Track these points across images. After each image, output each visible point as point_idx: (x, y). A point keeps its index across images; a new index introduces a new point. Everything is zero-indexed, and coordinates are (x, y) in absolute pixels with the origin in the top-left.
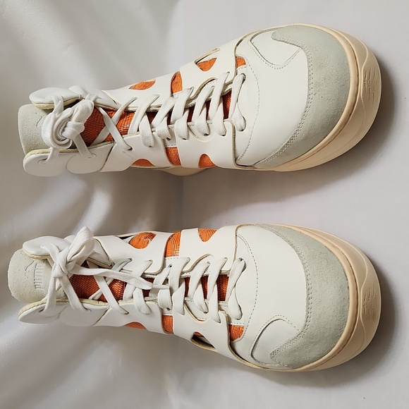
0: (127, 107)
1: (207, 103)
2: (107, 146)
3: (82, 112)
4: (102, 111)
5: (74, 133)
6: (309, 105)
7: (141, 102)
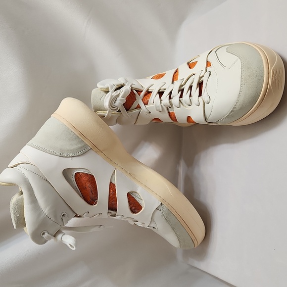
0: (148, 89)
1: (191, 87)
2: (137, 111)
3: (125, 93)
4: (135, 92)
5: (120, 103)
6: (241, 90)
7: (155, 87)
